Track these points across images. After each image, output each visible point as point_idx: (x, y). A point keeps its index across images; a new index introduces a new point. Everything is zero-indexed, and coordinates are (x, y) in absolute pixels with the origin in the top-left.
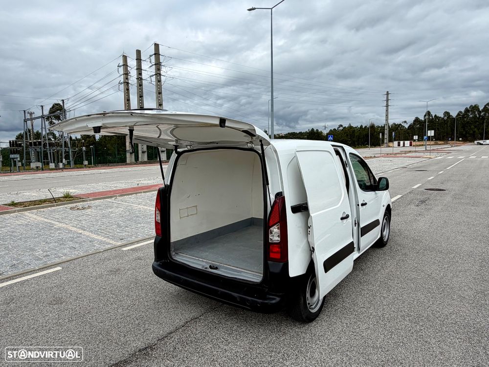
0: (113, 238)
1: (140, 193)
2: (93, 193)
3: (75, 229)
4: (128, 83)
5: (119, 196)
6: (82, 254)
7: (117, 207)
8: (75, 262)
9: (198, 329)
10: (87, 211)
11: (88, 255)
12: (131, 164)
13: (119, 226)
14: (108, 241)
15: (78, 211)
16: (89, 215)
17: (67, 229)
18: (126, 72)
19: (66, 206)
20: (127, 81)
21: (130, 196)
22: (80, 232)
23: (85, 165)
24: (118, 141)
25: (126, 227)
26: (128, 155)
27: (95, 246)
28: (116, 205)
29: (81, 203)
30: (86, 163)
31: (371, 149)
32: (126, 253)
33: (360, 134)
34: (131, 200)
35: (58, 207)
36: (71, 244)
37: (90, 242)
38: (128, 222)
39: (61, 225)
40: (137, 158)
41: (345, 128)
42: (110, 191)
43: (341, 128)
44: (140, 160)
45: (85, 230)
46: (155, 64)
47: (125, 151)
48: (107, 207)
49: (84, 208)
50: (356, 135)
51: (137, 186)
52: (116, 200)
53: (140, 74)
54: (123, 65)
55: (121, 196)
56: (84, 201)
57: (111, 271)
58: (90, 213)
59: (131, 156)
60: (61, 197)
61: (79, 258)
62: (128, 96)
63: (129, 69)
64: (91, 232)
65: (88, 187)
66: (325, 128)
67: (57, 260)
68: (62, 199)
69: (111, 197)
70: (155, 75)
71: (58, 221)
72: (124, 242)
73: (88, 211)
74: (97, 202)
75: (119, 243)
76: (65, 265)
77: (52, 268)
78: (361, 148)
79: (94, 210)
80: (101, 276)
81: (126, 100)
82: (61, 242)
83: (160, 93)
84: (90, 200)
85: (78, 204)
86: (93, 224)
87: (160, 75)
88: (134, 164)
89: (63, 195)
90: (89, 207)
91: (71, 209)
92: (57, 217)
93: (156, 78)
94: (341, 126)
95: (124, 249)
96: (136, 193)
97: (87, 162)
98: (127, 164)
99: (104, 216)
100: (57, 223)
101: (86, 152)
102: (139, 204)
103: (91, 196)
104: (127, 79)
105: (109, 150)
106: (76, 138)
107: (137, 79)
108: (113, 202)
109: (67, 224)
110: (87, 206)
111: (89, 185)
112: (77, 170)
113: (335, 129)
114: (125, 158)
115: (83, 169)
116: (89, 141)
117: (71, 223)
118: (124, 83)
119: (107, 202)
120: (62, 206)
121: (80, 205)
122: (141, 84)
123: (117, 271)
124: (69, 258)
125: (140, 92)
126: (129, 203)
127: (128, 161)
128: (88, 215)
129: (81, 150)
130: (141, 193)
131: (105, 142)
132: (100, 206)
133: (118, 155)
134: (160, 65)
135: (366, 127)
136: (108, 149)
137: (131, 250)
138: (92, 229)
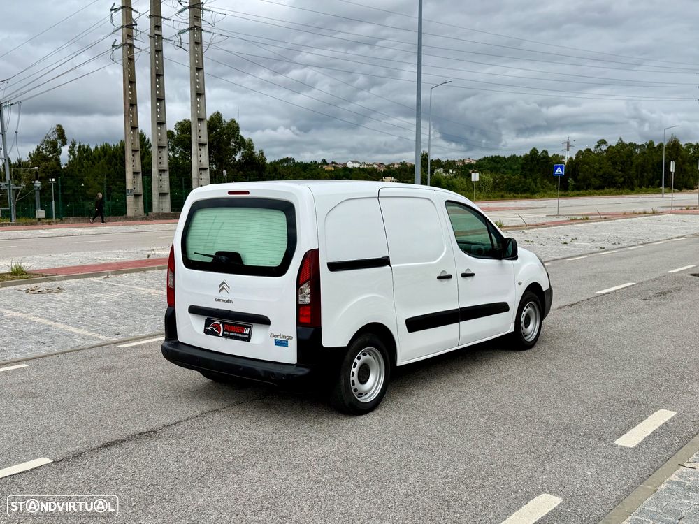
0: (103, 332)
1: (150, 269)
2: (64, 268)
3: (40, 319)
4: (131, 46)
5: (112, 274)
6: (56, 351)
7: (110, 291)
8: (47, 359)
9: (216, 419)
10: (56, 295)
11: (65, 352)
12: (134, 219)
13: (113, 316)
14: (96, 335)
15: (41, 295)
16: (60, 301)
17: (26, 320)
18: (128, 24)
19: (18, 287)
20: (129, 41)
21: (133, 274)
22: (49, 323)
23: (39, 219)
24: (109, 169)
25: (125, 318)
26: (130, 199)
27: (74, 342)
28: (106, 287)
29: (44, 283)
30: (41, 213)
31: (665, 195)
32: (124, 351)
33: (644, 161)
34: (135, 281)
35: (5, 288)
36: (37, 338)
37: (67, 336)
38: (128, 312)
39: (15, 314)
40: (148, 207)
41: (610, 146)
42: (95, 266)
43: (604, 147)
44: (155, 210)
45: (56, 322)
46: (190, 7)
47: (123, 191)
48: (93, 290)
49: (50, 292)
50: (636, 162)
51: (146, 258)
52: (108, 279)
53: (158, 27)
54: (122, 8)
55: (117, 273)
56: (49, 280)
57: (102, 369)
58: (62, 299)
59: (135, 203)
60: (8, 274)
61: (52, 355)
62: (132, 73)
63: (134, 15)
64: (68, 324)
65: (51, 259)
66: (568, 146)
67: (19, 357)
68: (9, 276)
69: (97, 275)
70: (191, 29)
71: (9, 309)
72: (120, 338)
73: (59, 296)
74: (73, 282)
75: (114, 339)
76: (33, 362)
77: (13, 365)
78: (646, 192)
79: (69, 294)
80: (87, 374)
81: (127, 82)
82: (20, 335)
83: (199, 69)
84: (61, 279)
85: (38, 284)
86: (70, 314)
87: (200, 29)
88: (143, 219)
89: (9, 270)
90: (60, 289)
91: (27, 291)
92: (6, 302)
93: (192, 37)
94: (603, 142)
95: (122, 346)
96: (144, 270)
97: (43, 211)
98: (127, 219)
99: (85, 303)
100: (8, 311)
101: (42, 191)
102: (149, 287)
103: (62, 273)
104: (130, 36)
105: (89, 188)
106: (19, 161)
107: (150, 37)
108: (101, 283)
109: (25, 313)
110: (55, 288)
111: (52, 255)
112: (25, 227)
113: (589, 150)
114: (124, 206)
115: (36, 227)
116: (47, 167)
117: (32, 312)
118: (123, 45)
119: (91, 282)
120: (10, 288)
121: (43, 286)
122: (159, 48)
123: (110, 369)
124: (36, 355)
125: (156, 65)
126: (130, 284)
127: (130, 212)
128: (58, 301)
129: (30, 187)
130: (153, 269)
131: (79, 171)
132: (78, 288)
133: (108, 200)
134: (200, 9)
135: (661, 146)
136: (87, 187)
137: (133, 347)
138: (68, 320)
